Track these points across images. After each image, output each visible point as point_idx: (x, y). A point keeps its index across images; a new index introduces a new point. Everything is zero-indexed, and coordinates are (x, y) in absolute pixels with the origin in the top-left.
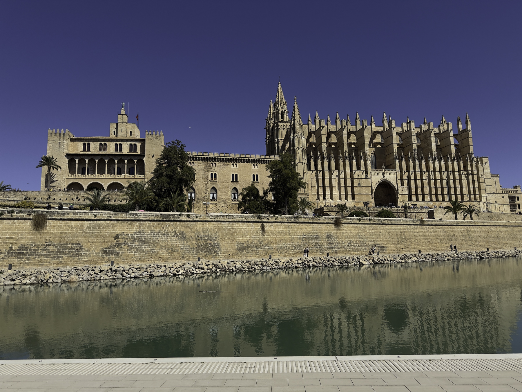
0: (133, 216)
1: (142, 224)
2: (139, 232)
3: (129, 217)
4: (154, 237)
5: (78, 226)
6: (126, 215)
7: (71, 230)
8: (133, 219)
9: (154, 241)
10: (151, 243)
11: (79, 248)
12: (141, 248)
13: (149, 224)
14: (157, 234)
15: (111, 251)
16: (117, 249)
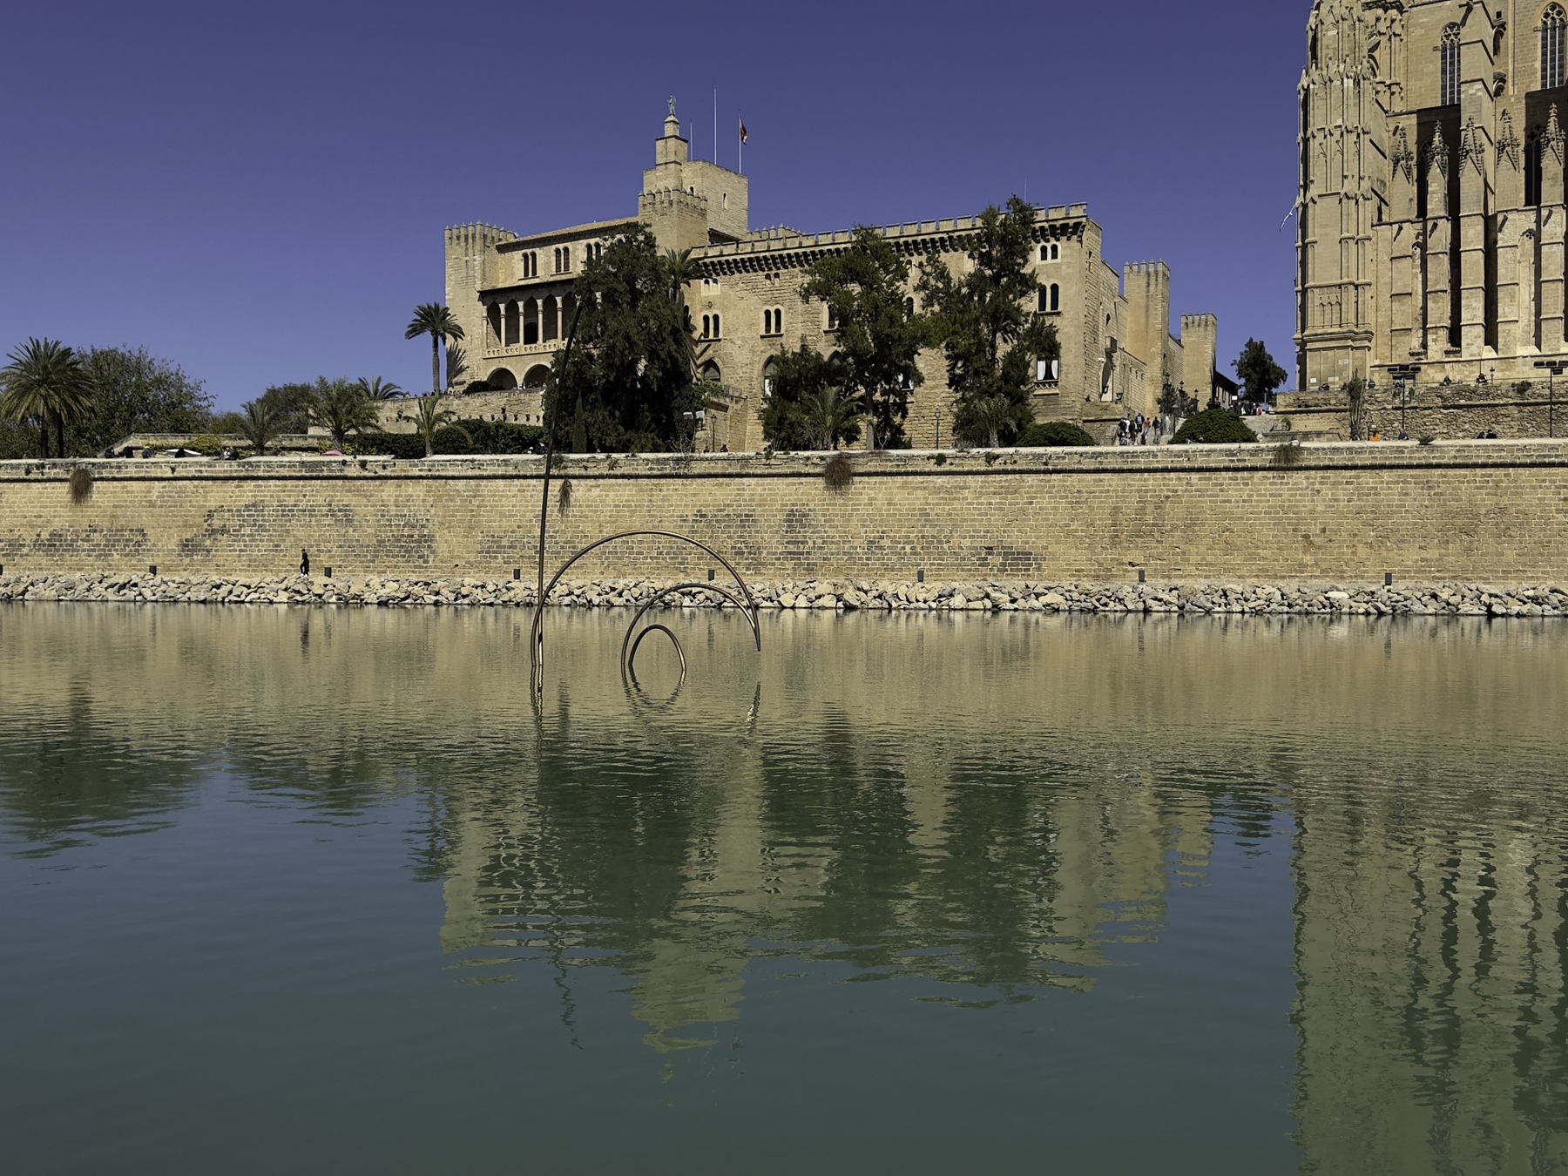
0: (245, 467)
1: (260, 486)
2: (254, 505)
3: (236, 471)
4: (283, 516)
5: (143, 492)
7: (131, 502)
8: (242, 474)
9: (281, 526)
10: (274, 530)
11: (140, 538)
12: (253, 541)
13: (276, 486)
14: (289, 511)
15: (197, 546)
16: (208, 543)
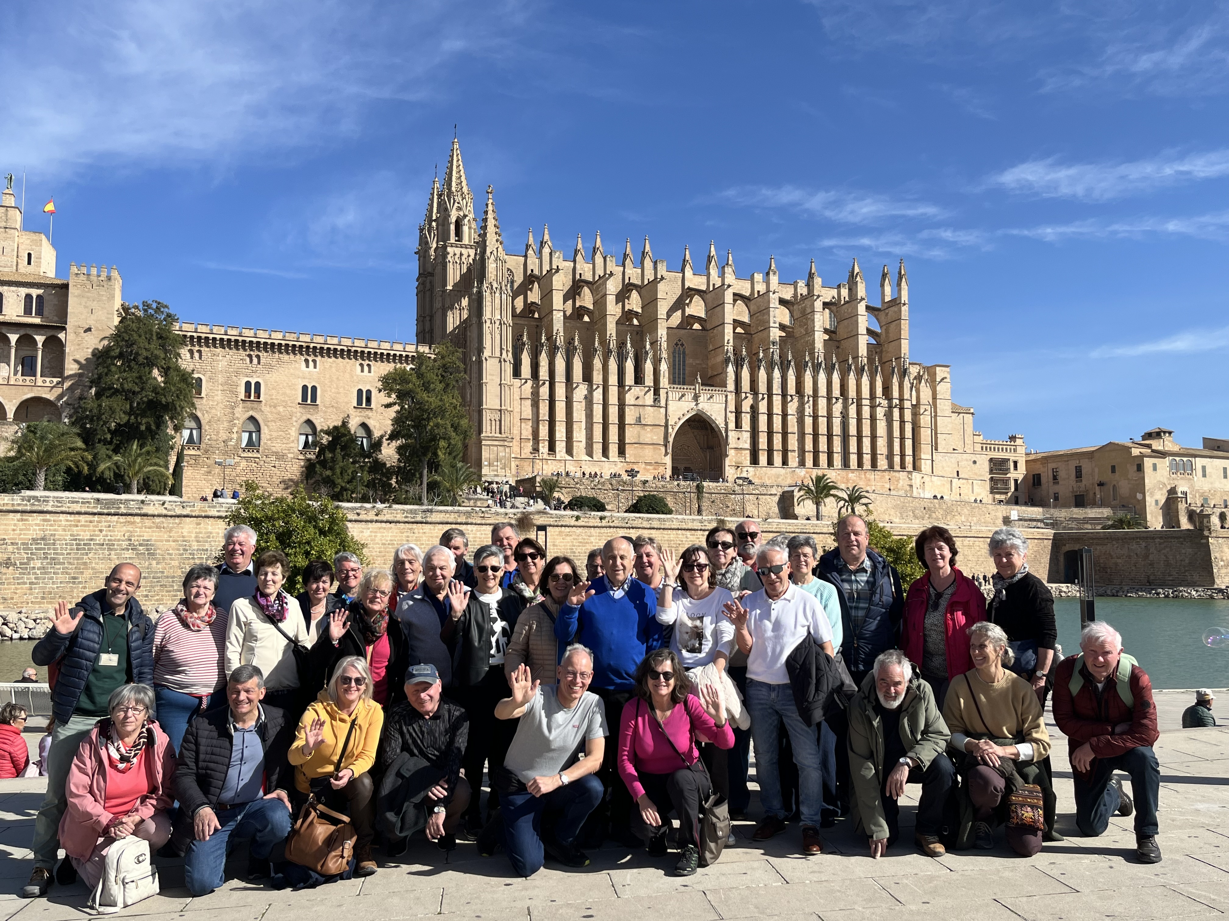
0: (29, 501)
1: (49, 520)
2: (43, 539)
3: (19, 505)
4: (78, 549)
6: (13, 500)
8: (29, 508)
9: (78, 559)
10: (70, 563)
12: (46, 573)
13: (67, 521)
14: (84, 544)
